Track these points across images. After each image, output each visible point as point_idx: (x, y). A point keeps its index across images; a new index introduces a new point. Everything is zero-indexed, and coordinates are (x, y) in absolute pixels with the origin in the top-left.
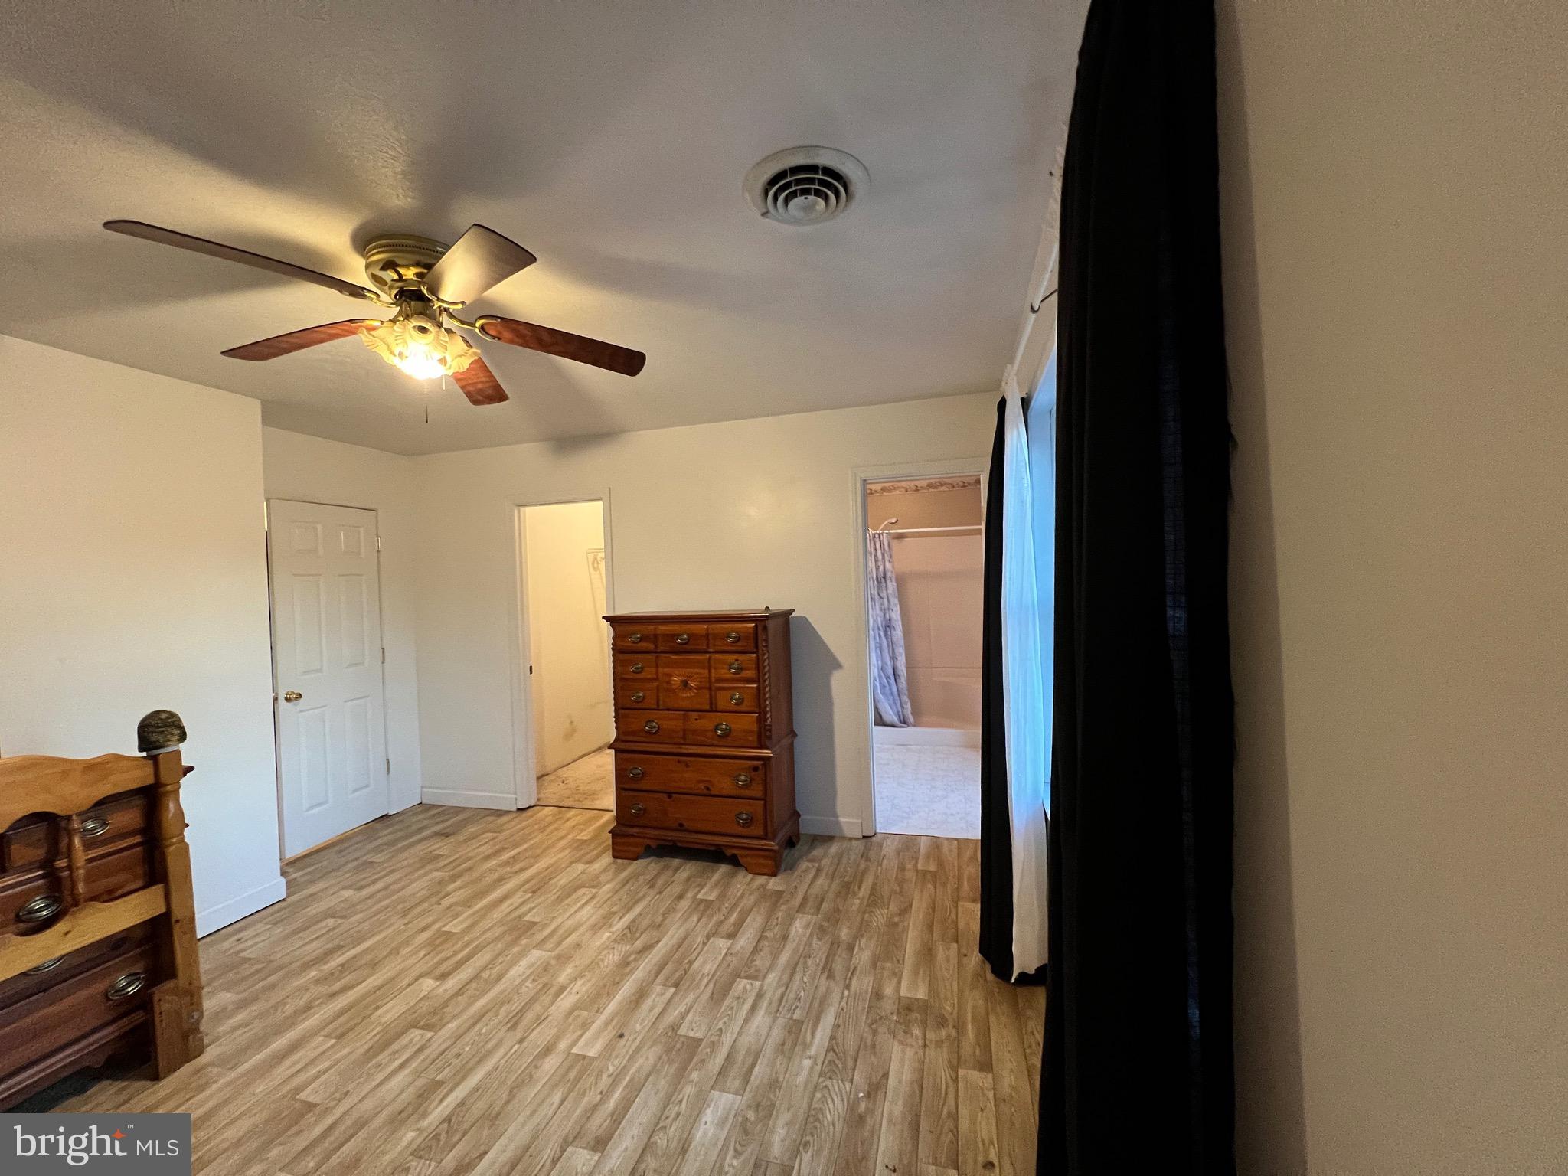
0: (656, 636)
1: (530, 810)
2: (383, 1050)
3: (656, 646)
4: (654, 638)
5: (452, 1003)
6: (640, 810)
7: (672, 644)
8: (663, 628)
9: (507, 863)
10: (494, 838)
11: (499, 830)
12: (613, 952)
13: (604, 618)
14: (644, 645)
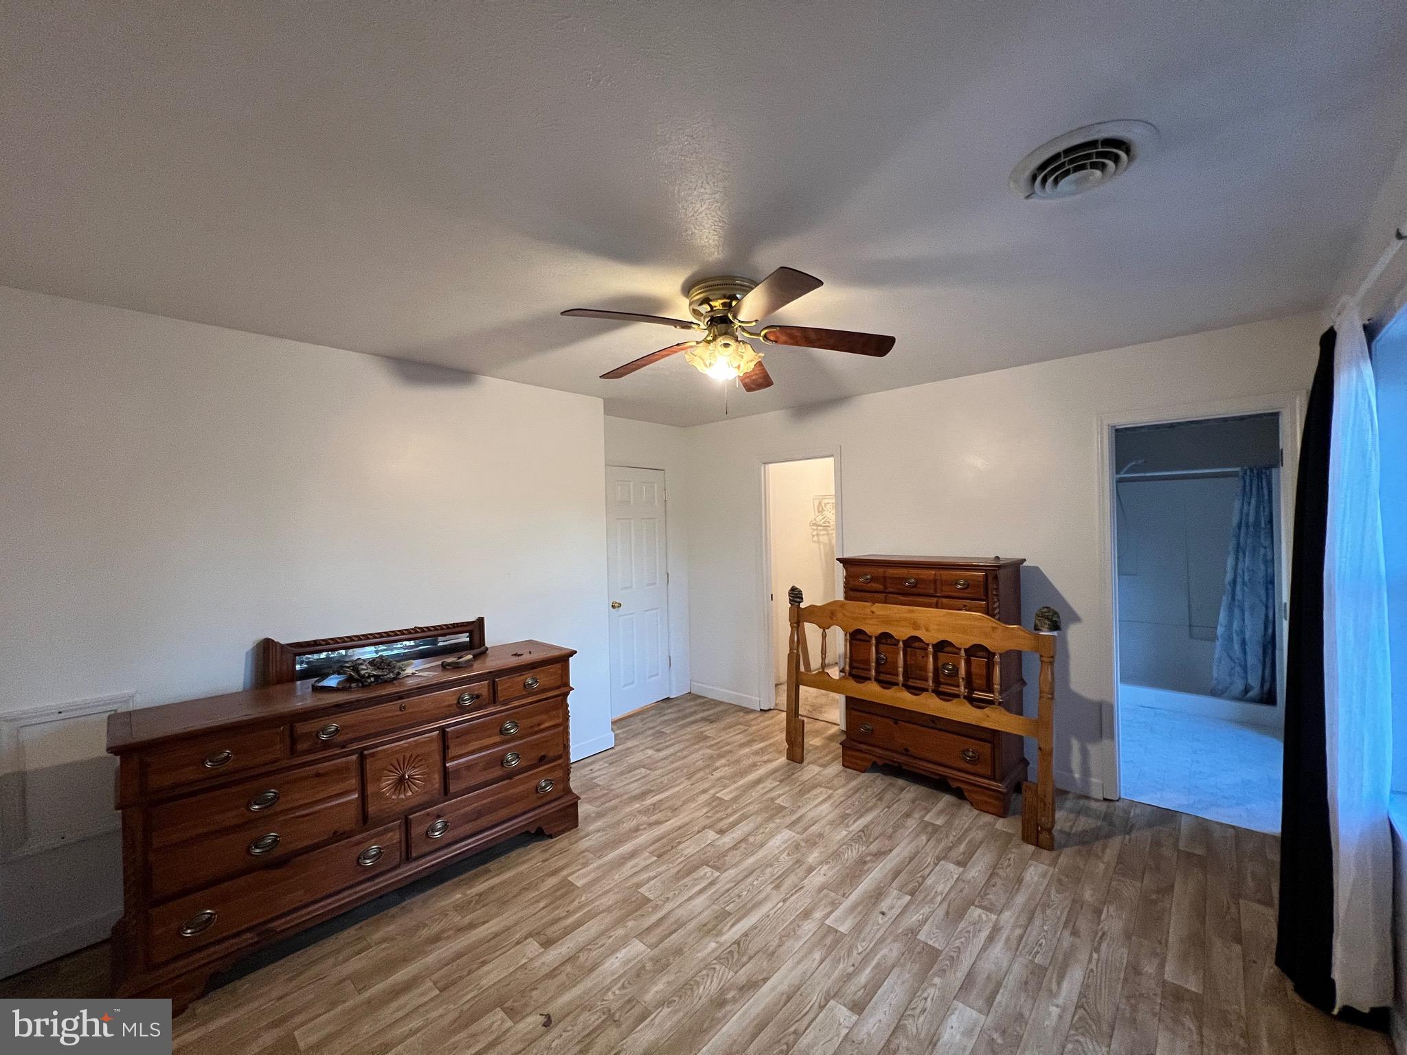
0: (885, 578)
1: (771, 712)
2: (688, 875)
3: (885, 588)
4: (884, 580)
5: (730, 854)
6: (869, 729)
7: (900, 587)
8: (891, 572)
9: (756, 753)
10: (745, 730)
11: (748, 724)
12: (852, 849)
13: (837, 559)
14: (875, 586)
